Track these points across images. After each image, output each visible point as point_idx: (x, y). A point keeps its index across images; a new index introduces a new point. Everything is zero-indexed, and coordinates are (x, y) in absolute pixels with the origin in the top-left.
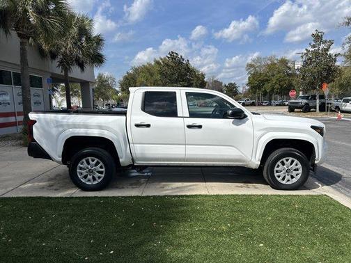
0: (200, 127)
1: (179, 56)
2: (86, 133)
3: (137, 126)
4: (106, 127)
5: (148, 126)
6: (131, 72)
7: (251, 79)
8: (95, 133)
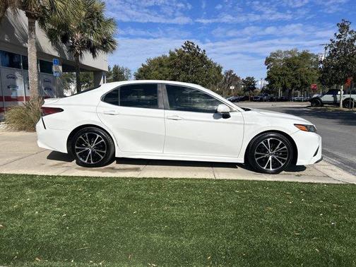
1: (196, 46)
6: (146, 64)
7: (270, 73)
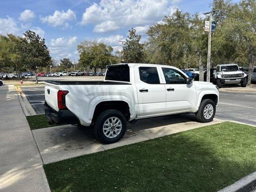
0: (173, 90)
1: (36, 35)
2: (111, 99)
3: (141, 91)
4: (124, 93)
5: (147, 91)
7: (82, 56)
8: (117, 98)
